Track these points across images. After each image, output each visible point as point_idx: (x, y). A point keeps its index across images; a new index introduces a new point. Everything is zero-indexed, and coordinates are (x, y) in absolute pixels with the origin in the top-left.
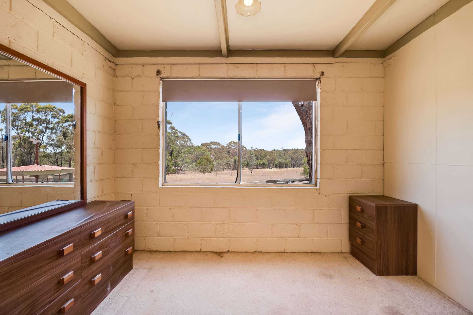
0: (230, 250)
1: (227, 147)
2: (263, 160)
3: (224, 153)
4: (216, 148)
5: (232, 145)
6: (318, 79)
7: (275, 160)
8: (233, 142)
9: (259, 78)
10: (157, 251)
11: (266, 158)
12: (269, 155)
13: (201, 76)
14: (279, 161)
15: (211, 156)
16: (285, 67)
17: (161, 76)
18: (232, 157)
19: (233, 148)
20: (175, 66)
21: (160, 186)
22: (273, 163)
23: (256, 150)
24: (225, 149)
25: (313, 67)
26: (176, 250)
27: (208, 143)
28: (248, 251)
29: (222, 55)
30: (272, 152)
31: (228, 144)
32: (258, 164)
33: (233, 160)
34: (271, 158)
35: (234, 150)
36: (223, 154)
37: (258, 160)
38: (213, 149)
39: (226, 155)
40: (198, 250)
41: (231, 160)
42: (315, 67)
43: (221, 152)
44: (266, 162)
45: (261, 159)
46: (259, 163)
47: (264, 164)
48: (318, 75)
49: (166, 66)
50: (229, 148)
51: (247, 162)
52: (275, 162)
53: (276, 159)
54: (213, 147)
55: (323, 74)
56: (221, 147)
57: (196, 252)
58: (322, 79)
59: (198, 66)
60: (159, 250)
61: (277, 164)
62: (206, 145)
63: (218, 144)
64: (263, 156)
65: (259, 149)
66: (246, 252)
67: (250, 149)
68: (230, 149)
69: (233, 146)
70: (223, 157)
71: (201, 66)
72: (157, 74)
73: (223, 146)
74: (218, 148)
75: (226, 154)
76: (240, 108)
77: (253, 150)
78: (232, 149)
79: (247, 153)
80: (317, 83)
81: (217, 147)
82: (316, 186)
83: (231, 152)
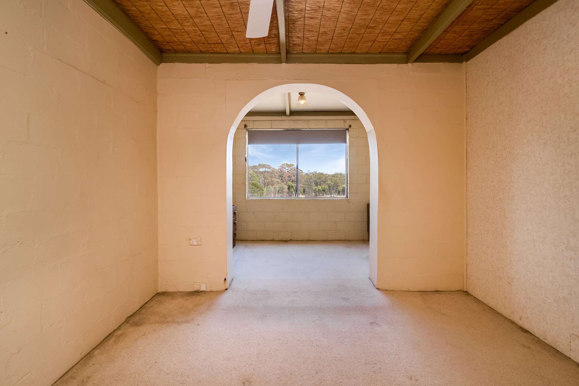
0: (292, 239)
1: (279, 170)
2: (323, 186)
3: (275, 178)
4: (265, 172)
5: (285, 168)
6: (348, 129)
7: (337, 186)
8: (286, 164)
9: (309, 128)
10: (245, 240)
11: (327, 183)
12: (330, 179)
13: (273, 128)
14: (342, 187)
15: (259, 181)
16: (326, 122)
17: (247, 128)
18: (285, 182)
19: (287, 171)
20: (256, 122)
21: (247, 199)
22: (335, 189)
23: (315, 174)
24: (277, 173)
25: (344, 122)
26: (257, 239)
27: (256, 166)
28: (303, 240)
29: (286, 114)
30: (333, 176)
31: (280, 167)
32: (317, 190)
33: (286, 186)
34: (333, 183)
35: (287, 174)
36: (273, 179)
37: (317, 186)
38: (262, 173)
39: (277, 180)
40: (272, 239)
41: (284, 185)
42: (345, 121)
43: (272, 177)
44: (326, 188)
45: (320, 185)
46: (319, 190)
47: (324, 191)
48: (347, 127)
49: (250, 122)
50: (282, 171)
51: (304, 188)
52: (337, 188)
53: (340, 184)
54: (262, 170)
55: (350, 126)
56: (272, 170)
57: (270, 240)
58: (350, 129)
59: (271, 122)
60: (246, 240)
61: (340, 191)
62: (253, 168)
63: (269, 167)
64: (323, 181)
65: (317, 172)
66: (302, 240)
67: (307, 173)
68: (282, 173)
69: (287, 169)
70: (274, 182)
71: (273, 122)
72: (245, 127)
73: (274, 169)
74: (268, 172)
75: (277, 178)
76: (297, 148)
77: (311, 173)
78: (285, 173)
79: (303, 177)
80: (347, 132)
81: (267, 170)
82: (347, 198)
83: (284, 176)
